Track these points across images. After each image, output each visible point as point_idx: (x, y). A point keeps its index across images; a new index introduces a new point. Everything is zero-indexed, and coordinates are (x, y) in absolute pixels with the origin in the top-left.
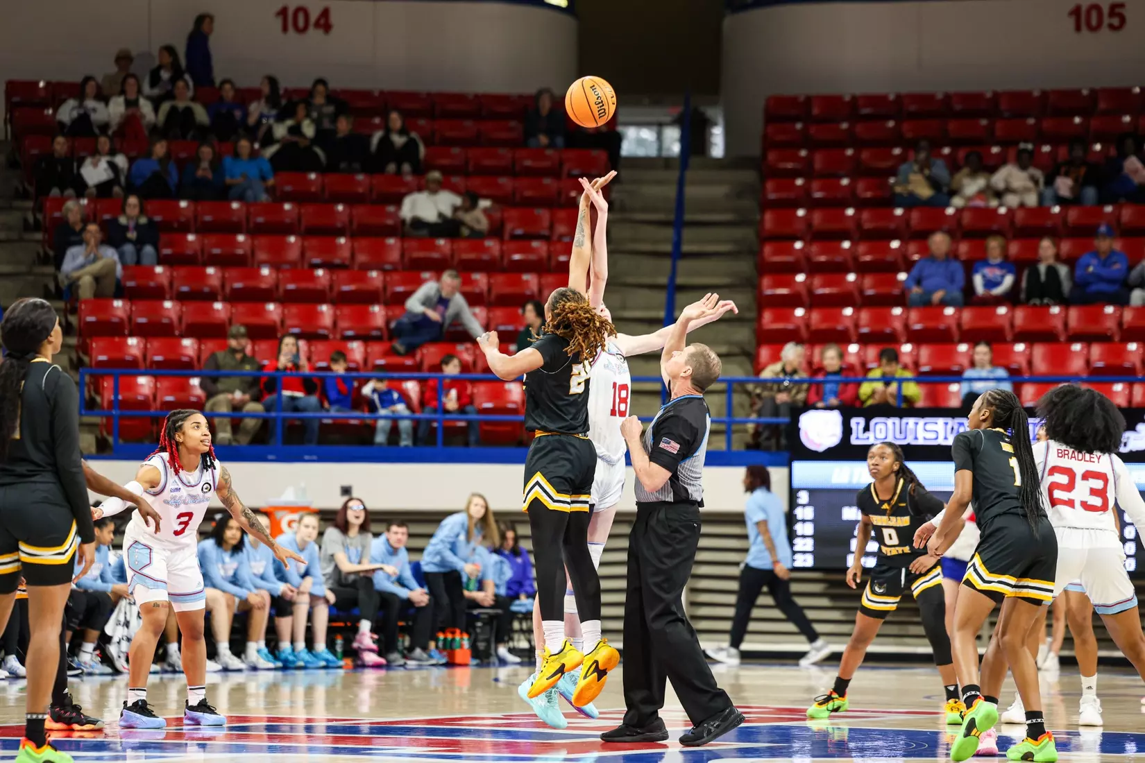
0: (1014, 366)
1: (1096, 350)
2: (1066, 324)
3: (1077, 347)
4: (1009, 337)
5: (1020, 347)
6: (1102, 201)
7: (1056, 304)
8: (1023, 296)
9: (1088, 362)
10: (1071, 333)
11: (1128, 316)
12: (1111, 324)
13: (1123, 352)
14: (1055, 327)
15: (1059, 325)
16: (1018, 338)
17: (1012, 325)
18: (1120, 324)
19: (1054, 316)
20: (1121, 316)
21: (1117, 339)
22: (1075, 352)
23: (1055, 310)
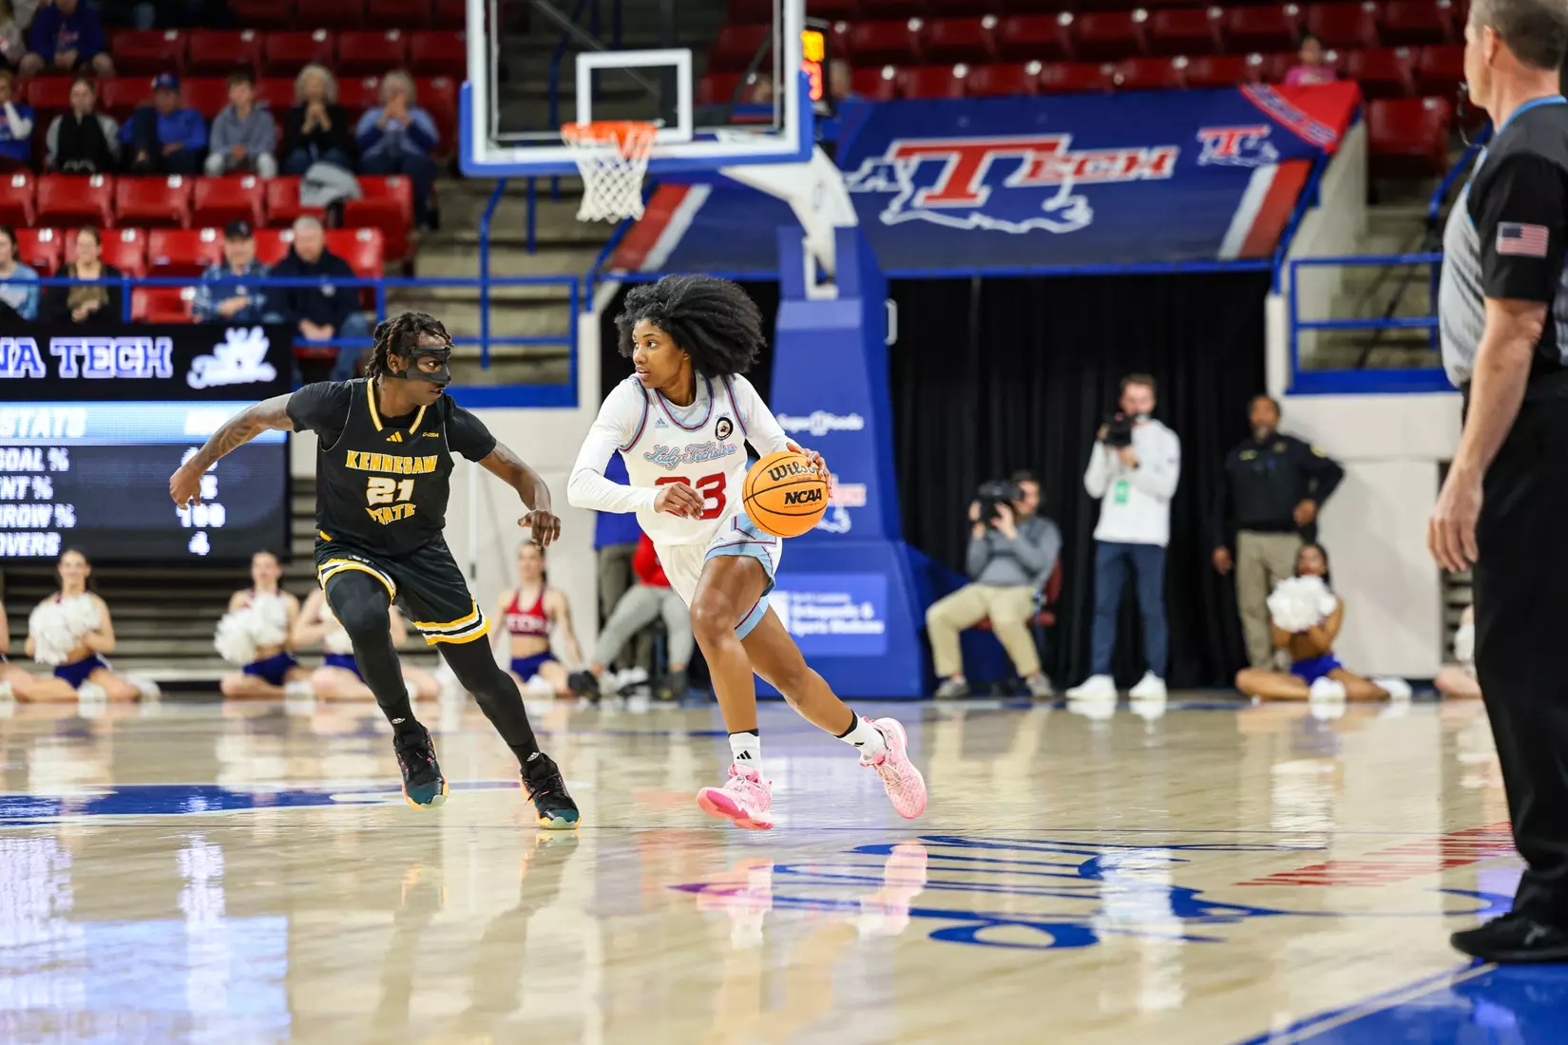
0: (39, 262)
1: (158, 240)
2: (113, 202)
3: (129, 235)
4: (30, 222)
5: (46, 235)
6: (161, 25)
7: (98, 172)
8: (50, 159)
9: (146, 257)
10: (121, 214)
11: (202, 190)
12: (178, 203)
13: (194, 243)
14: (98, 207)
15: (103, 203)
16: (43, 222)
17: (35, 202)
18: (191, 202)
19: (96, 189)
20: (192, 193)
21: (186, 224)
22: (127, 244)
23: (98, 181)
